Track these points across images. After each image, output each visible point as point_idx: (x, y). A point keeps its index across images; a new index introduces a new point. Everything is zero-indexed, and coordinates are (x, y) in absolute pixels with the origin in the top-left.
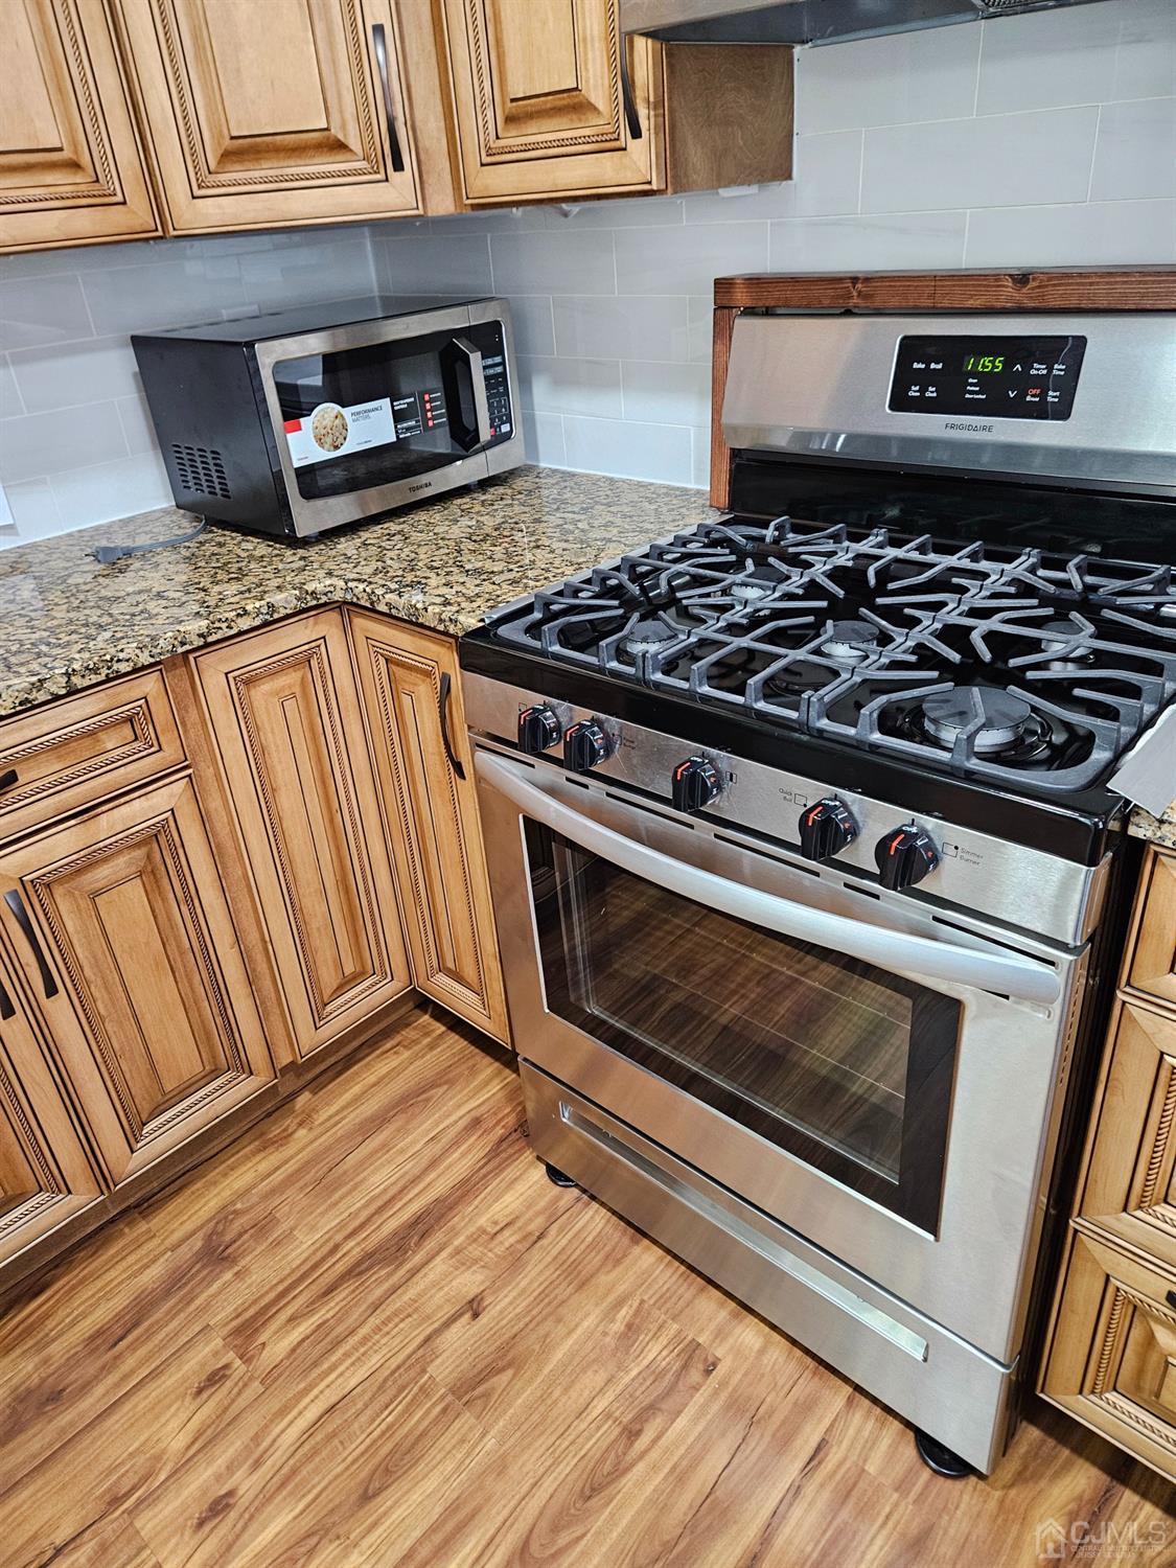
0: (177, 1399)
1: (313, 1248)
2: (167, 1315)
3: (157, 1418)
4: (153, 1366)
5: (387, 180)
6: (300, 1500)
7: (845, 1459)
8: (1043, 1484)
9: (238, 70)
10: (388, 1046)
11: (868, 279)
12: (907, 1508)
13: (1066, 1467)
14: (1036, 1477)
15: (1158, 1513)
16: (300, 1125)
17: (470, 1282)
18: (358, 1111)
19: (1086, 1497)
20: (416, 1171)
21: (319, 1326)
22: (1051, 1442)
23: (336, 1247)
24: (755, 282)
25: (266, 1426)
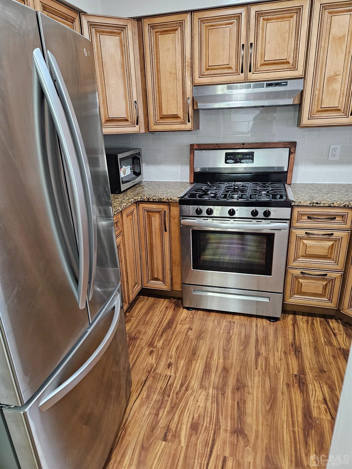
0: (147, 357)
1: (152, 332)
2: (132, 349)
3: (145, 360)
4: (137, 355)
5: (135, 126)
6: (183, 358)
7: (260, 325)
8: (287, 318)
9: (111, 106)
10: (138, 302)
11: (219, 144)
12: (272, 327)
13: (288, 316)
14: (285, 318)
15: (302, 316)
16: (131, 317)
17: (187, 326)
18: (141, 312)
19: (292, 317)
20: (162, 317)
21: (164, 340)
22: (285, 314)
23: (157, 330)
24: (198, 145)
25: (168, 354)
